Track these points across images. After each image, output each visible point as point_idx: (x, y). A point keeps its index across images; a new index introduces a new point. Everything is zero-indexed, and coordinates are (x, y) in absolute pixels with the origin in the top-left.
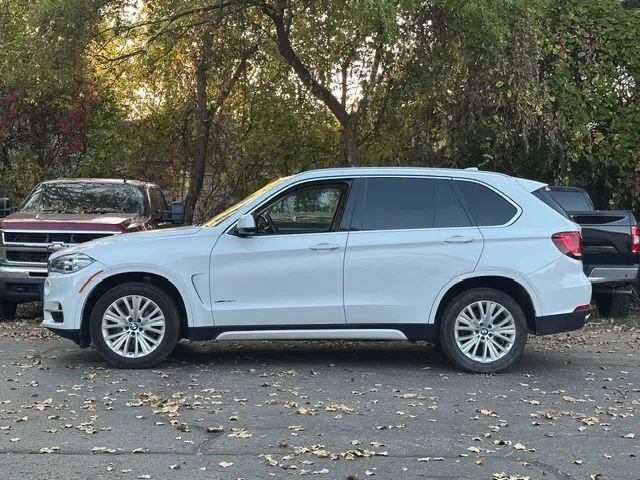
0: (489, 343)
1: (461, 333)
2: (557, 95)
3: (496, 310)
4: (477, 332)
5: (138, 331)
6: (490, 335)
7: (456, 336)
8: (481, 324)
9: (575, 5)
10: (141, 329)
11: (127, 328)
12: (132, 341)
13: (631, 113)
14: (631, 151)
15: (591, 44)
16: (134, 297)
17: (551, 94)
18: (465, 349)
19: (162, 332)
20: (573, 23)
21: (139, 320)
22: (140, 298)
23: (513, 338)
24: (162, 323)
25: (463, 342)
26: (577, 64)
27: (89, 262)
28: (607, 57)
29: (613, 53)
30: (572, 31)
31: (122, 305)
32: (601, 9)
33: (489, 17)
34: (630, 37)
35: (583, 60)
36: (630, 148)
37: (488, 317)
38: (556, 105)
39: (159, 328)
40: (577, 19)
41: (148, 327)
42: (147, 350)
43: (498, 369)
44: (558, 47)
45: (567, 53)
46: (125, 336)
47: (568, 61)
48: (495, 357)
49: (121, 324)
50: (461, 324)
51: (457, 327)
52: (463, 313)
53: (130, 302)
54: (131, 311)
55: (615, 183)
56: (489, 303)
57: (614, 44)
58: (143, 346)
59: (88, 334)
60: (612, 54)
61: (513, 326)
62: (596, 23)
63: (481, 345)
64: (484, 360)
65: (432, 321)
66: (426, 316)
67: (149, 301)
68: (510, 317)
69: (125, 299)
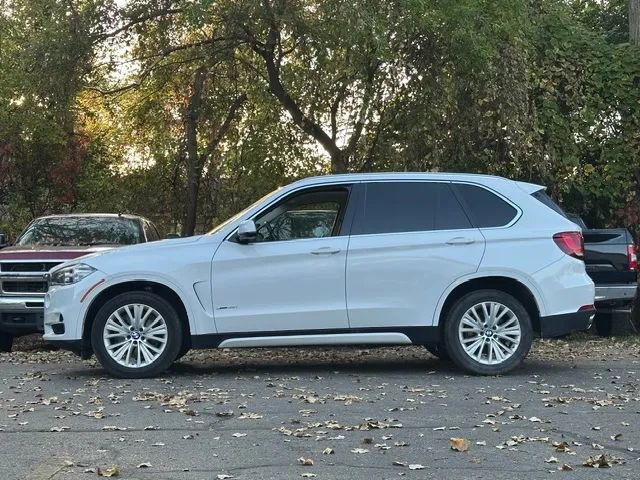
0: (494, 345)
1: (466, 335)
2: (546, 128)
3: (500, 311)
4: (482, 333)
5: (140, 340)
6: (495, 337)
7: (461, 338)
8: (486, 326)
9: (560, 40)
10: (143, 338)
11: (129, 337)
12: (134, 350)
13: (619, 144)
14: (621, 182)
15: (577, 76)
16: (135, 306)
17: (540, 127)
18: (470, 351)
19: (165, 341)
20: (559, 56)
21: (141, 330)
22: (142, 306)
23: (519, 339)
24: (164, 331)
25: (468, 344)
26: (565, 97)
27: (90, 271)
28: (593, 89)
29: (600, 85)
30: (558, 65)
31: (123, 314)
32: (585, 44)
33: (478, 41)
34: (615, 69)
35: (570, 93)
36: (621, 178)
37: (492, 318)
38: (545, 138)
39: (162, 336)
40: (561, 53)
41: (150, 336)
42: (150, 360)
43: (504, 371)
44: (545, 81)
45: (554, 86)
46: (127, 346)
47: (555, 94)
48: (501, 358)
49: (123, 333)
50: (465, 326)
51: (461, 330)
52: (466, 314)
53: (132, 310)
54: (133, 320)
55: (607, 214)
56: (492, 304)
57: (601, 76)
58: (145, 354)
59: (89, 344)
60: (599, 87)
61: (518, 326)
62: (581, 57)
63: (486, 347)
64: (490, 362)
65: (436, 324)
66: (430, 318)
67: (151, 309)
68: (514, 318)
69: (126, 308)
